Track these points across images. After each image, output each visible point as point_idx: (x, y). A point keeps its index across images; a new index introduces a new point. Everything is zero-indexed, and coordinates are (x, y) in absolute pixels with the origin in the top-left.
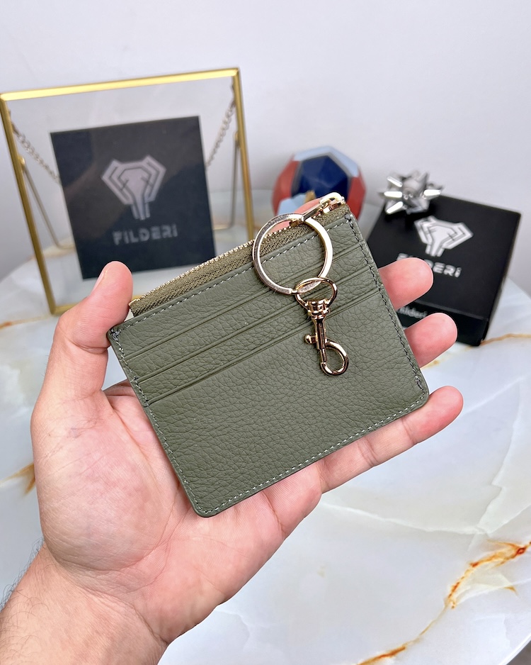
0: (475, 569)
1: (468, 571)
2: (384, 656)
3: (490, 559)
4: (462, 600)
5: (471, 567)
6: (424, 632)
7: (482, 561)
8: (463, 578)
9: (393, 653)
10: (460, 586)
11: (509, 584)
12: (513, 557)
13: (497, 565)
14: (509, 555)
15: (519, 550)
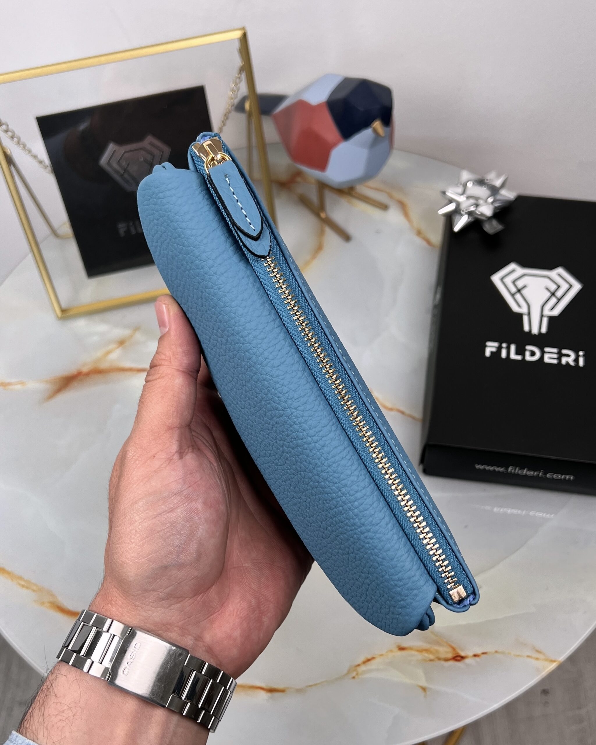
0: (400, 653)
1: (391, 651)
2: (261, 688)
3: (421, 651)
4: (367, 676)
5: (397, 649)
6: (311, 686)
7: (411, 649)
8: (381, 655)
9: (271, 690)
10: (373, 662)
11: (424, 684)
12: (446, 660)
13: (425, 660)
14: (443, 656)
15: (457, 656)
